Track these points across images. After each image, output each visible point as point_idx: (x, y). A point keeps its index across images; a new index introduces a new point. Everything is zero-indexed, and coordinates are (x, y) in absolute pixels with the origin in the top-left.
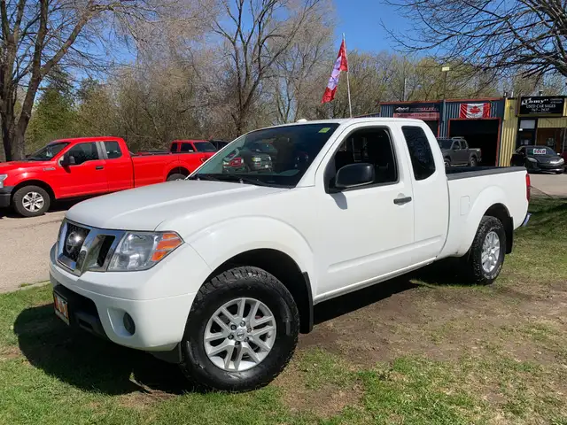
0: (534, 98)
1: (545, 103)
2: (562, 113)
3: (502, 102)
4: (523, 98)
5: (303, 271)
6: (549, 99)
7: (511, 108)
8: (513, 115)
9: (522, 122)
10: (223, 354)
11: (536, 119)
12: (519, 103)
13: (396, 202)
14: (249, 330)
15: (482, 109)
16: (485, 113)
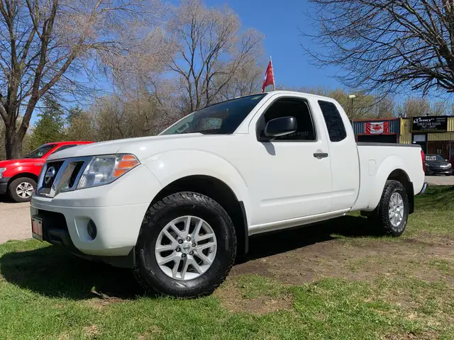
0: (423, 118)
1: (431, 122)
2: (446, 129)
3: (398, 121)
4: (414, 118)
5: (239, 200)
6: (435, 118)
7: (405, 125)
8: (407, 131)
9: (415, 136)
10: (170, 265)
11: (426, 134)
12: (412, 123)
13: (315, 155)
14: (194, 244)
15: (382, 126)
16: (385, 130)
